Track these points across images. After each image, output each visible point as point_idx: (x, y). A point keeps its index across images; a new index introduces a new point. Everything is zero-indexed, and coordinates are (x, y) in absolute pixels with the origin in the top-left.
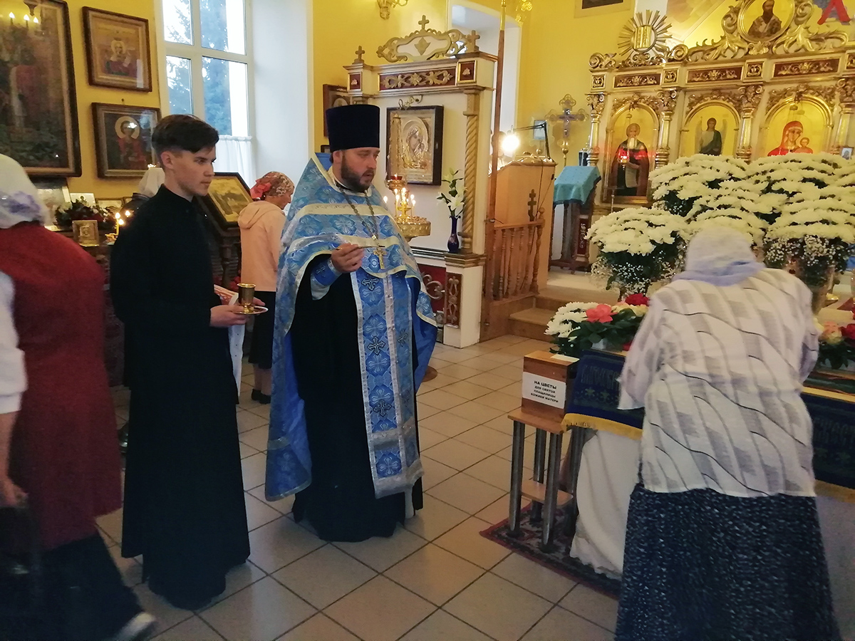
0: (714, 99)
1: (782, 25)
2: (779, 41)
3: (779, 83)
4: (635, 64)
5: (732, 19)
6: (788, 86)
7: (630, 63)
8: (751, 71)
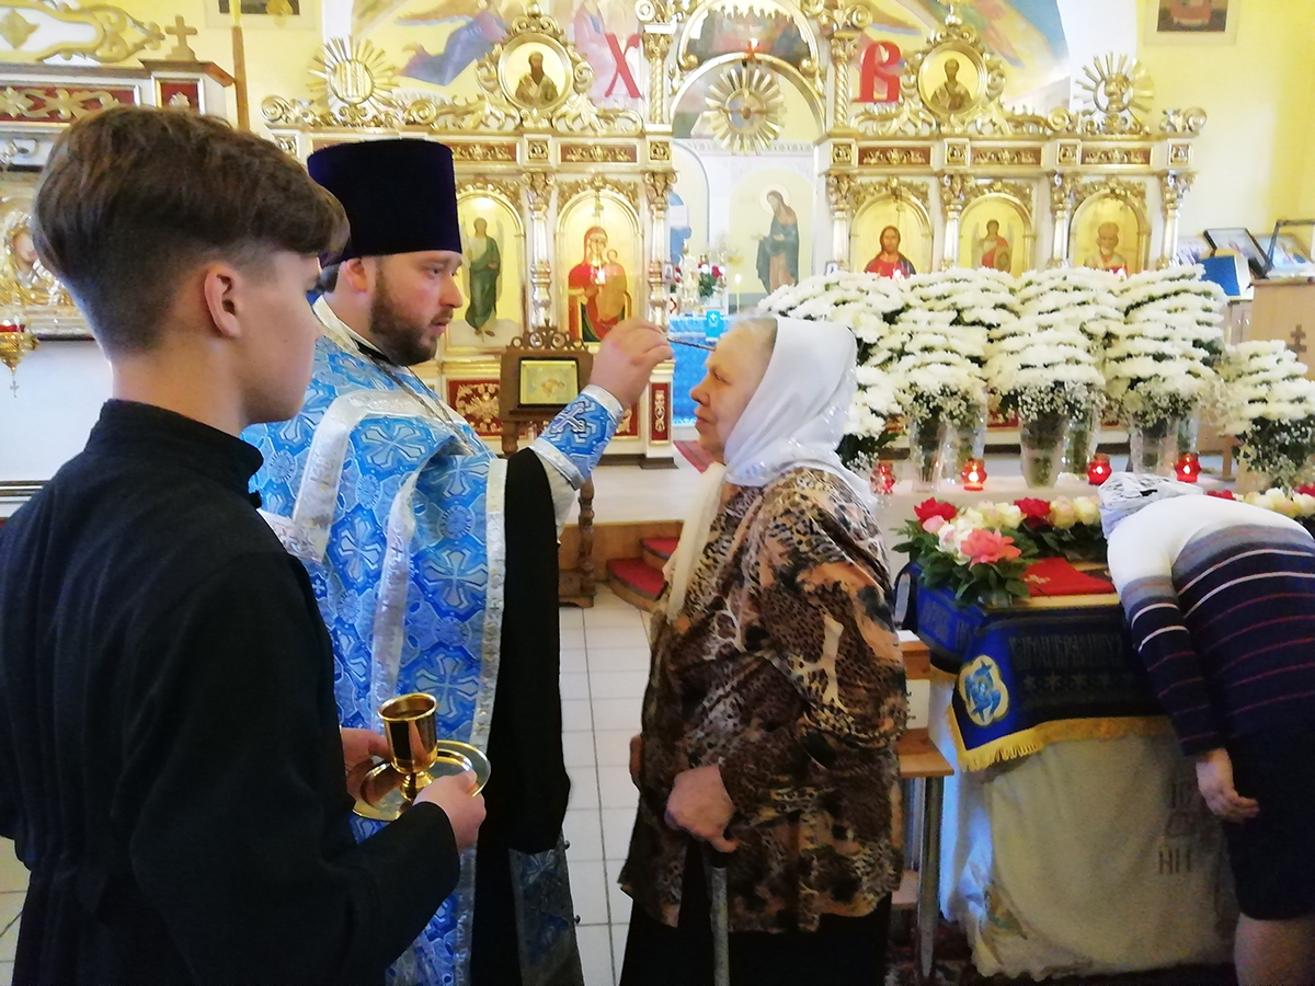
0: (478, 188)
1: (560, 93)
2: (559, 113)
3: (567, 172)
4: (345, 124)
5: (489, 71)
6: (579, 177)
7: (336, 120)
8: (534, 151)
